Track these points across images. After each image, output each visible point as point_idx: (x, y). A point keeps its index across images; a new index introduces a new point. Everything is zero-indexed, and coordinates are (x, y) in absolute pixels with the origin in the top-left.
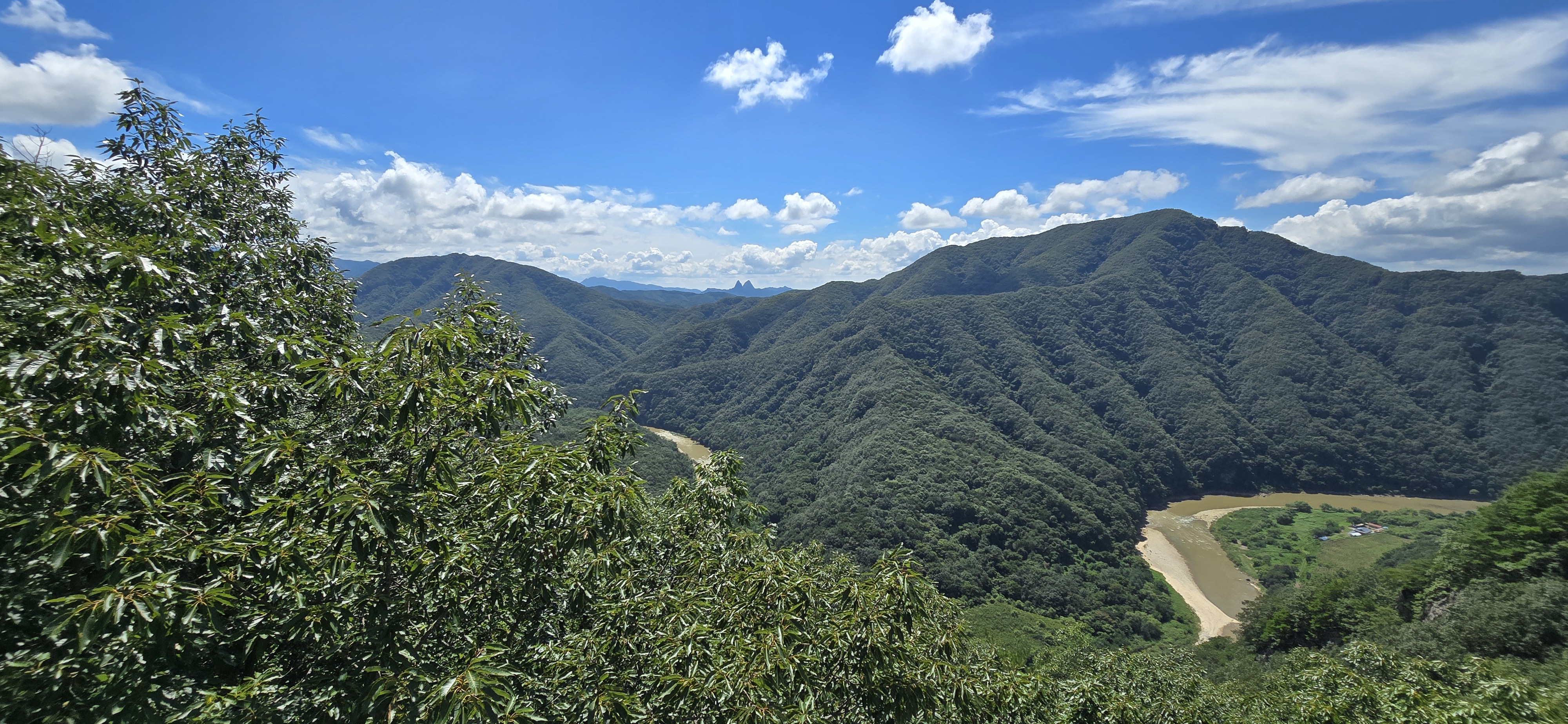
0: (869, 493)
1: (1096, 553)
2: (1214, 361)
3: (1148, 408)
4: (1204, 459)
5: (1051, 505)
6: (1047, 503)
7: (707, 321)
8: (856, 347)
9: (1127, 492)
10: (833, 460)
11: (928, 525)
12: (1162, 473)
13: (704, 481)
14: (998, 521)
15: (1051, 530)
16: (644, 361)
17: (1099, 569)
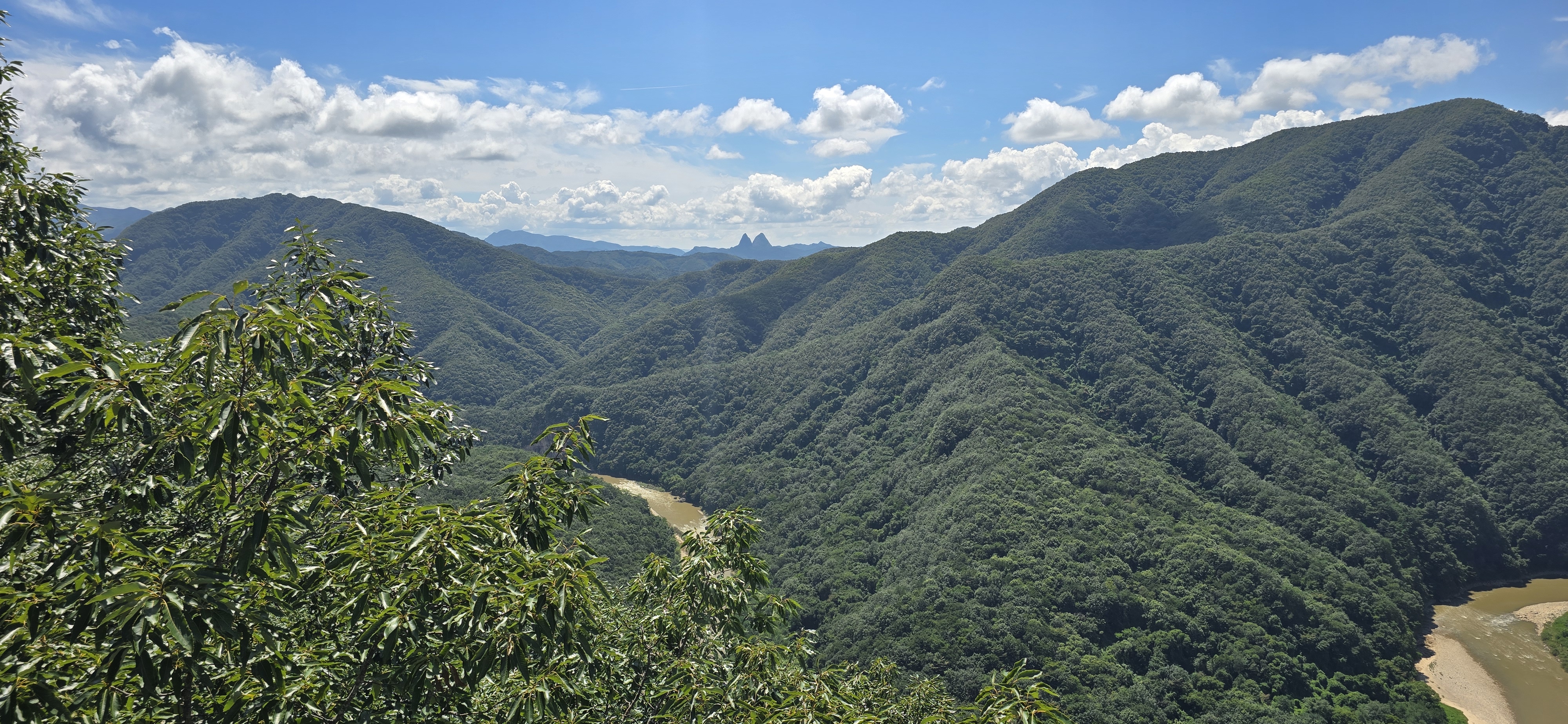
0: (964, 578)
1: (1347, 678)
2: (1545, 353)
3: (1432, 433)
4: (1531, 519)
5: (1270, 597)
6: (1264, 594)
7: (695, 300)
8: (938, 339)
9: (1398, 575)
10: (904, 525)
11: (1063, 631)
12: (1458, 542)
13: (696, 560)
14: (1182, 625)
15: (1271, 639)
16: (591, 366)
17: (1353, 705)
